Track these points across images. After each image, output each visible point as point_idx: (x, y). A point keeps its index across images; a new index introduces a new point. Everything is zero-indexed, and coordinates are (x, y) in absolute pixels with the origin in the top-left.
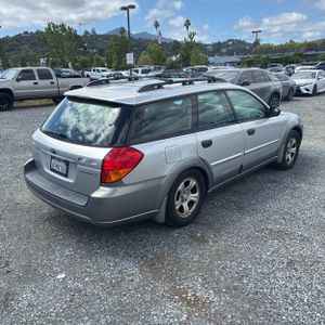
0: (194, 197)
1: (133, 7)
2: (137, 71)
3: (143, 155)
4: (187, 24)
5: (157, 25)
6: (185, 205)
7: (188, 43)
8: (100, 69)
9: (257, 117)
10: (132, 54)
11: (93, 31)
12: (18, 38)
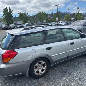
0: (44, 68)
1: (59, 5)
2: (60, 23)
3: (17, 53)
4: (78, 8)
5: (69, 9)
6: (40, 71)
7: (77, 14)
8: (51, 22)
9: (78, 38)
10: (58, 18)
11: (52, 13)
12: (34, 16)
